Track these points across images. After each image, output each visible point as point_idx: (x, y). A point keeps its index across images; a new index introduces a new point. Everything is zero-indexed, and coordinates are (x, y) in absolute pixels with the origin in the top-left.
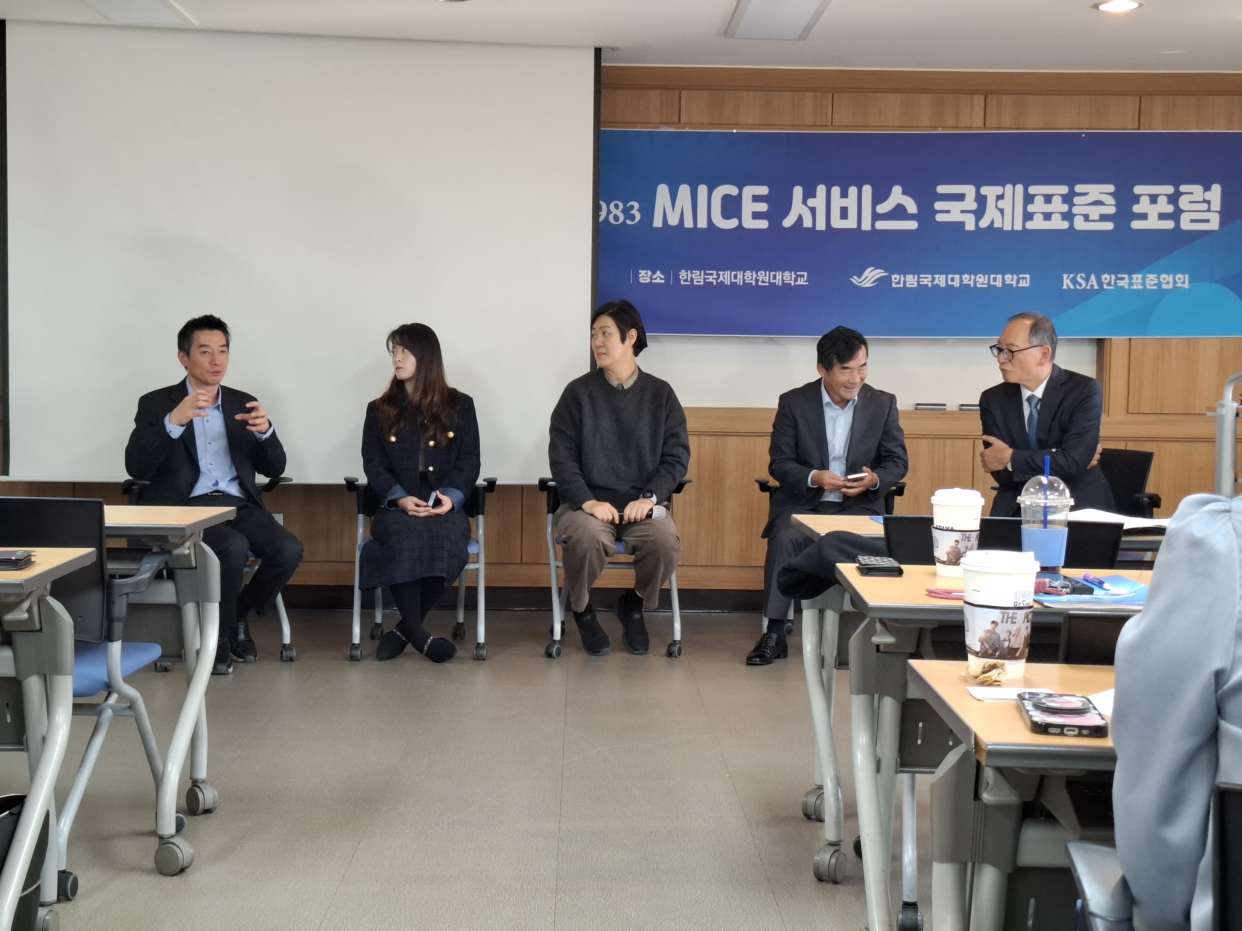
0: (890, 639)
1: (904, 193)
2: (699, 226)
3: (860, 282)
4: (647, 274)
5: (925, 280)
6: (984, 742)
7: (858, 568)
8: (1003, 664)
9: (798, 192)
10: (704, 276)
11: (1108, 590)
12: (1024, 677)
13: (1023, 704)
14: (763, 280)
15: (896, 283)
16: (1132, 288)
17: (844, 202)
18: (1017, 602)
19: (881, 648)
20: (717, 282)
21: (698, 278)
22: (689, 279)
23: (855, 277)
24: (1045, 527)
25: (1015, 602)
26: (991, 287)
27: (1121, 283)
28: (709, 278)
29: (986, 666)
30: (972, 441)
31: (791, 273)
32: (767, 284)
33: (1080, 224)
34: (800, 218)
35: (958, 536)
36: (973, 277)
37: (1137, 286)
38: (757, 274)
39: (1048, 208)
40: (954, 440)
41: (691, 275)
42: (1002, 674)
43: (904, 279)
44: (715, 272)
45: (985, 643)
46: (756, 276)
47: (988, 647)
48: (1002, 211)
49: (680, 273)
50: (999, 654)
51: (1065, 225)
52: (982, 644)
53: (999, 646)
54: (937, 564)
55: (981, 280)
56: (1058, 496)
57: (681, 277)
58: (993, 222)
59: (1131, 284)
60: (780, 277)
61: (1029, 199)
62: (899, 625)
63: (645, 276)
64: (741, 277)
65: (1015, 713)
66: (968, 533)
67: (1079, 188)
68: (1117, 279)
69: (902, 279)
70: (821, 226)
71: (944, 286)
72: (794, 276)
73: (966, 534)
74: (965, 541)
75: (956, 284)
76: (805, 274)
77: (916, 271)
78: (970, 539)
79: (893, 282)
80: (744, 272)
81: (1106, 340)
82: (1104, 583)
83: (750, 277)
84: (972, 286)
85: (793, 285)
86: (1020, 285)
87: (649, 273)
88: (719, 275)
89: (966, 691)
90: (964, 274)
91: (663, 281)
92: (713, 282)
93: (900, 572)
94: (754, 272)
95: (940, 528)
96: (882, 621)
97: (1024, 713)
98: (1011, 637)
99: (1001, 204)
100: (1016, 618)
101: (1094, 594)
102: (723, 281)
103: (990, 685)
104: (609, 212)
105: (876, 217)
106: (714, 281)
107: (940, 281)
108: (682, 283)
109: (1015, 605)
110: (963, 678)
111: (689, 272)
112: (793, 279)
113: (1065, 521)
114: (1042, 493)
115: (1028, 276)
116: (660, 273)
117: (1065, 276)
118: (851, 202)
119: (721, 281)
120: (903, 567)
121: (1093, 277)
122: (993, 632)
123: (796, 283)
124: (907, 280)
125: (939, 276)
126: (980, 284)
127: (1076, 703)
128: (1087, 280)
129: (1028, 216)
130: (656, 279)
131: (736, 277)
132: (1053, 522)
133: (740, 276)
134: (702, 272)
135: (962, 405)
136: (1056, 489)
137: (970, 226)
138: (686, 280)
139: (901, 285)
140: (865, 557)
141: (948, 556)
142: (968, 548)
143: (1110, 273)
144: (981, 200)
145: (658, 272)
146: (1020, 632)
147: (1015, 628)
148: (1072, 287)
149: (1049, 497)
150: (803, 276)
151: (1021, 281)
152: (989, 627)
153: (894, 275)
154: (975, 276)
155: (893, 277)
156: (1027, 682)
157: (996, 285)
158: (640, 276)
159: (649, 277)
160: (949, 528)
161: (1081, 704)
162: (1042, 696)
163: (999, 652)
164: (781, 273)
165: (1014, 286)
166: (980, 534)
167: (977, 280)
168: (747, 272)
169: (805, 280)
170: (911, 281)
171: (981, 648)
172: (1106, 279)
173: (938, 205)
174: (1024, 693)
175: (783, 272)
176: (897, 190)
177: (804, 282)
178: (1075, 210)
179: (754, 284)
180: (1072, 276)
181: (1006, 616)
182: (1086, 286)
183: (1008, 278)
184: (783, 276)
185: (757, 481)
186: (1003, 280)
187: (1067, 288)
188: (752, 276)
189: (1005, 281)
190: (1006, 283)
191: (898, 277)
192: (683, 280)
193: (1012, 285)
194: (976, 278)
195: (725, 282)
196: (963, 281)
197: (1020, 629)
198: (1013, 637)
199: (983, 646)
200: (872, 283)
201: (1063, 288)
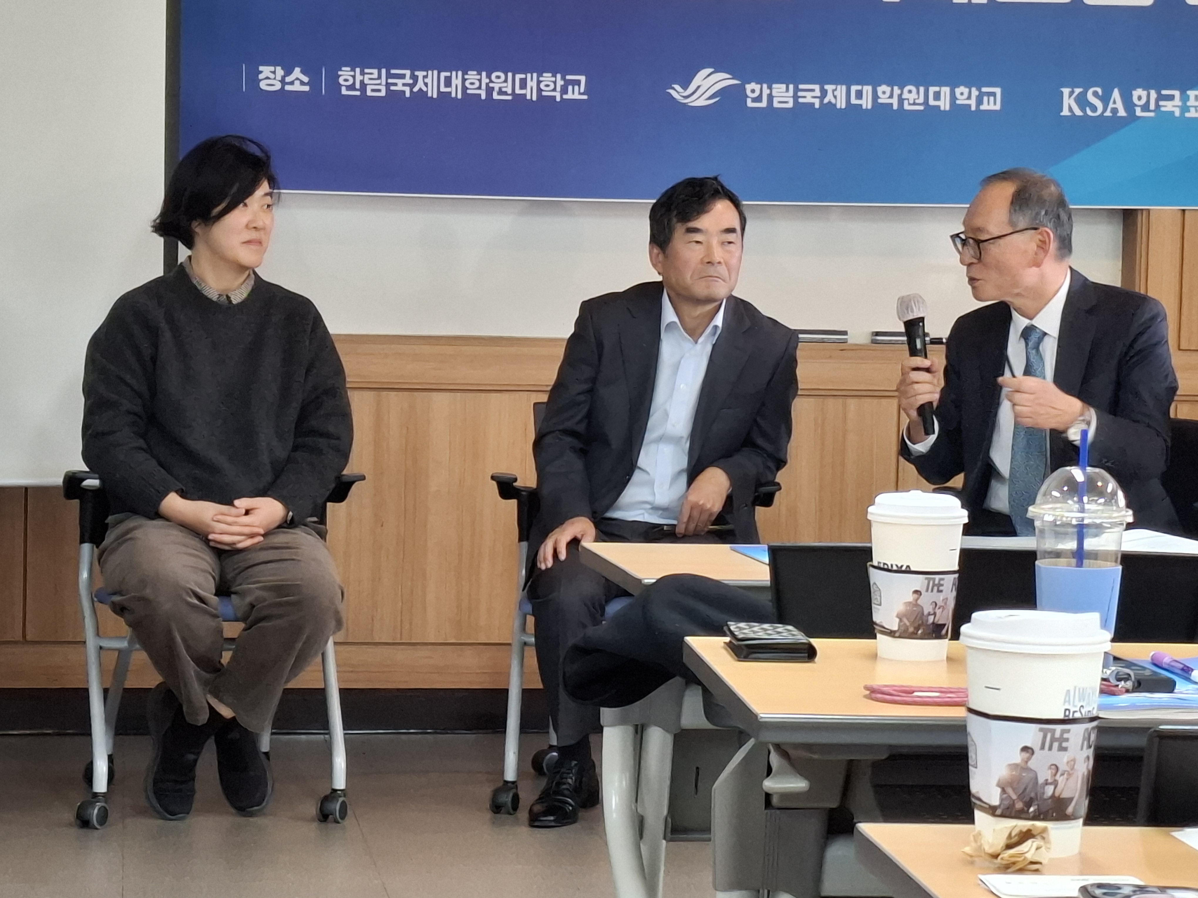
3: (686, 97)
4: (274, 72)
5: (809, 94)
10: (387, 78)
14: (500, 89)
15: (754, 100)
16: (1187, 115)
20: (411, 91)
21: (374, 82)
22: (358, 86)
23: (677, 87)
26: (931, 111)
27: (1167, 106)
28: (395, 84)
31: (556, 77)
32: (509, 98)
36: (897, 91)
37: (1196, 111)
38: (489, 76)
40: (864, 400)
41: (361, 78)
43: (768, 91)
44: (408, 73)
46: (488, 81)
49: (340, 73)
55: (912, 97)
57: (341, 81)
59: (1185, 109)
60: (534, 84)
63: (270, 78)
64: (459, 82)
68: (1161, 97)
69: (766, 91)
71: (843, 106)
72: (560, 83)
75: (866, 103)
76: (583, 79)
77: (793, 77)
79: (747, 97)
80: (465, 73)
81: (1139, 212)
83: (475, 82)
84: (895, 107)
85: (558, 99)
86: (984, 107)
87: (280, 72)
88: (415, 78)
90: (880, 85)
91: (306, 88)
92: (404, 92)
102: (425, 89)
106: (407, 90)
107: (835, 97)
108: (344, 91)
111: (358, 70)
112: (558, 88)
115: (998, 91)
116: (302, 72)
117: (1066, 91)
119: (420, 89)
121: (1116, 94)
123: (565, 97)
124: (774, 94)
125: (833, 87)
126: (910, 104)
128: (1105, 99)
130: (292, 83)
131: (448, 82)
133: (456, 81)
134: (384, 71)
135: (877, 334)
138: (352, 87)
139: (764, 104)
143: (1146, 88)
145: (297, 70)
148: (1078, 112)
150: (578, 83)
151: (985, 99)
153: (749, 83)
154: (902, 88)
155: (749, 87)
157: (939, 107)
158: (261, 76)
159: (280, 79)
164: (535, 75)
165: (973, 108)
167: (904, 97)
168: (469, 72)
169: (582, 90)
170: (782, 95)
172: (1140, 98)
175: (540, 75)
177: (580, 94)
179: (483, 97)
180: (1078, 91)
182: (1105, 110)
183: (962, 94)
184: (539, 82)
185: (493, 478)
186: (953, 97)
187: (1069, 114)
188: (480, 81)
189: (957, 99)
190: (958, 102)
191: (757, 87)
192: (347, 86)
193: (969, 106)
194: (902, 93)
195: (427, 92)
196: (878, 97)
197: (1074, 760)
198: (1062, 777)
199: (1005, 796)
200: (708, 99)
201: (1062, 114)
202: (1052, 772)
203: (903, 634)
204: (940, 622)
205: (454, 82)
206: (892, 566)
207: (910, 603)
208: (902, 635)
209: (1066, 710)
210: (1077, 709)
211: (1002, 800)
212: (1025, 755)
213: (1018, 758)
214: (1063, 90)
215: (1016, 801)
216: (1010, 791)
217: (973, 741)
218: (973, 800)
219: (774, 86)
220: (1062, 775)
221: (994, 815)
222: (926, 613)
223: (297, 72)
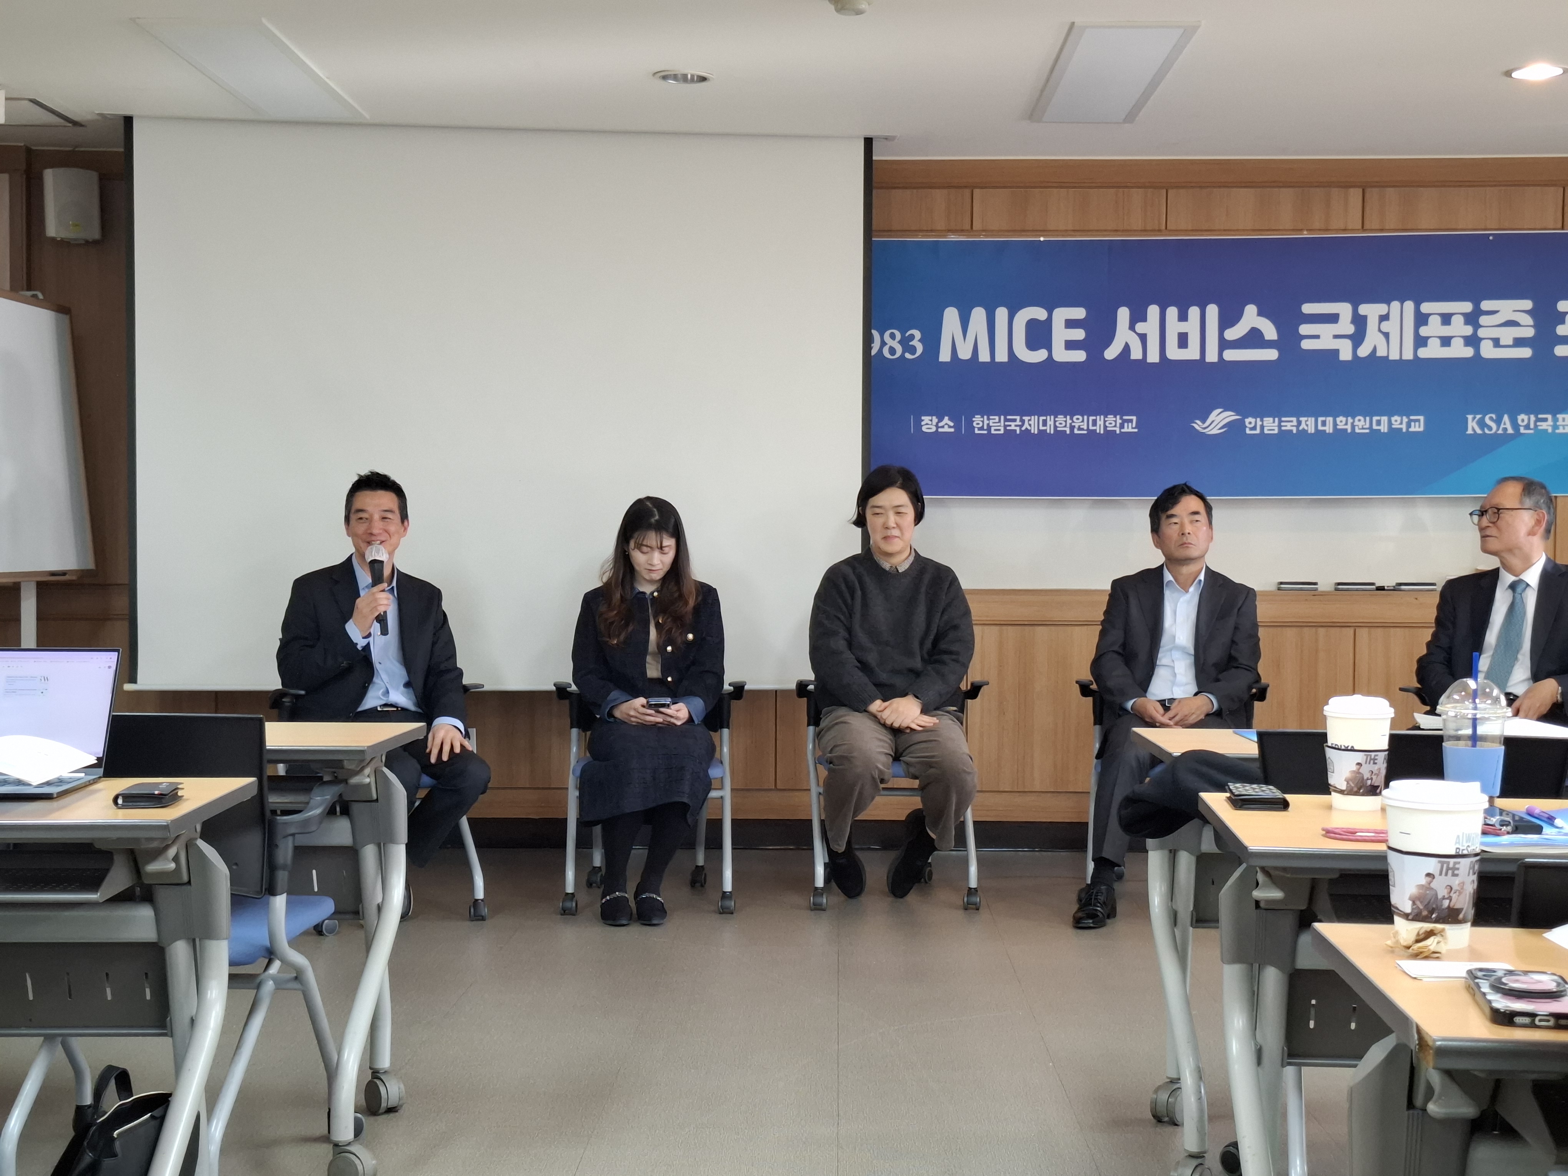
0: (1276, 894)
1: (1260, 314)
2: (997, 360)
3: (1205, 428)
4: (931, 420)
5: (1289, 424)
6: (1430, 1036)
7: (1229, 799)
8: (1443, 930)
9: (1123, 314)
10: (1005, 422)
11: (1561, 828)
12: (1469, 946)
13: (1478, 985)
14: (1079, 426)
15: (1251, 429)
16: (1557, 431)
17: (1183, 327)
18: (1459, 849)
19: (1262, 905)
20: (1021, 430)
21: (996, 425)
22: (985, 427)
23: (1198, 422)
24: (1474, 745)
25: (1457, 848)
26: (1374, 433)
27: (1543, 426)
28: (1010, 426)
29: (1421, 933)
30: (1351, 630)
31: (1116, 417)
32: (1085, 432)
33: (1488, 351)
34: (1127, 348)
35: (1360, 757)
36: (1350, 420)
37: (1564, 429)
38: (1071, 419)
39: (1446, 331)
40: (1330, 629)
41: (988, 422)
42: (1442, 942)
43: (1261, 423)
44: (1018, 418)
45: (1418, 903)
46: (1071, 422)
47: (1421, 907)
48: (1387, 335)
49: (974, 419)
50: (1437, 917)
51: (1469, 352)
52: (1414, 903)
53: (1437, 905)
54: (1332, 793)
55: (1361, 424)
56: (1490, 704)
57: (975, 424)
58: (1375, 350)
59: (1555, 427)
60: (1102, 423)
61: (1421, 319)
62: (1289, 876)
63: (929, 424)
64: (1052, 423)
65: (1465, 997)
66: (1373, 754)
67: (1486, 305)
68: (1538, 420)
69: (1259, 423)
70: (1153, 357)
71: (1313, 431)
72: (1119, 421)
73: (1371, 756)
74: (1369, 763)
75: (1329, 429)
76: (1134, 418)
77: (1277, 413)
78: (1376, 761)
79: (1246, 427)
80: (1056, 417)
82: (1555, 819)
83: (1063, 423)
84: (1349, 431)
85: (1118, 432)
86: (1412, 429)
87: (935, 420)
88: (1023, 421)
89: (1397, 966)
90: (1338, 417)
91: (952, 430)
92: (1016, 430)
93: (1284, 805)
94: (1068, 417)
95: (1337, 747)
96: (1264, 870)
97: (1478, 996)
98: (1452, 894)
99: (1385, 327)
100: (1458, 869)
101: (1543, 833)
102: (1029, 428)
103: (1426, 958)
104: (883, 344)
105: (1224, 344)
106: (1018, 429)
108: (977, 431)
109: (1456, 852)
110: (1390, 949)
111: (985, 417)
112: (1118, 425)
113: (1500, 737)
114: (1470, 701)
115: (1422, 418)
116: (949, 419)
117: (1470, 417)
118: (1192, 327)
119: (1027, 429)
120: (1289, 797)
121: (1506, 418)
122: (1428, 887)
123: (1122, 430)
124: (1265, 424)
125: (1306, 419)
126: (1359, 429)
127: (1547, 982)
128: (1498, 422)
129: (1421, 342)
130: (943, 427)
131: (1045, 423)
132: (1484, 739)
133: (1050, 422)
134: (1002, 417)
135: (1339, 584)
136: (1488, 696)
137: (1346, 354)
138: (982, 428)
139: (1258, 431)
140: (1238, 785)
141: (1348, 783)
142: (1374, 772)
143: (1528, 413)
144: (1360, 322)
145: (946, 418)
146: (1465, 887)
147: (1457, 882)
148: (1479, 431)
149: (1478, 706)
150: (1131, 421)
151: (1413, 424)
152: (1423, 881)
153: (1247, 418)
154: (1353, 418)
155: (1247, 421)
156: (1473, 953)
157: (1380, 430)
158: (923, 423)
159: (935, 424)
160: (1348, 746)
161: (1555, 984)
162: (1500, 974)
163: (1437, 914)
164: (1102, 417)
165: (1404, 430)
166: (1388, 754)
167: (1355, 424)
168: (1059, 416)
169: (1134, 426)
170: (1270, 425)
171: (1413, 909)
172: (1523, 421)
173: (1304, 329)
174: (1476, 969)
175: (1106, 416)
176: (1251, 310)
177: (1132, 428)
178: (1481, 333)
179: (1068, 432)
180: (1478, 417)
181: (1445, 866)
182: (1498, 429)
183: (1396, 421)
184: (1105, 421)
185: (1077, 682)
186: (1390, 423)
187: (1472, 433)
188: (1066, 421)
189: (1393, 424)
190: (1393, 426)
191: (1252, 420)
192: (978, 428)
193: (1401, 429)
194: (1354, 421)
195: (1031, 430)
196: (1338, 425)
200: (1220, 429)
201: (1467, 433)
205: (1049, 423)
214: (1468, 416)
223: (946, 420)
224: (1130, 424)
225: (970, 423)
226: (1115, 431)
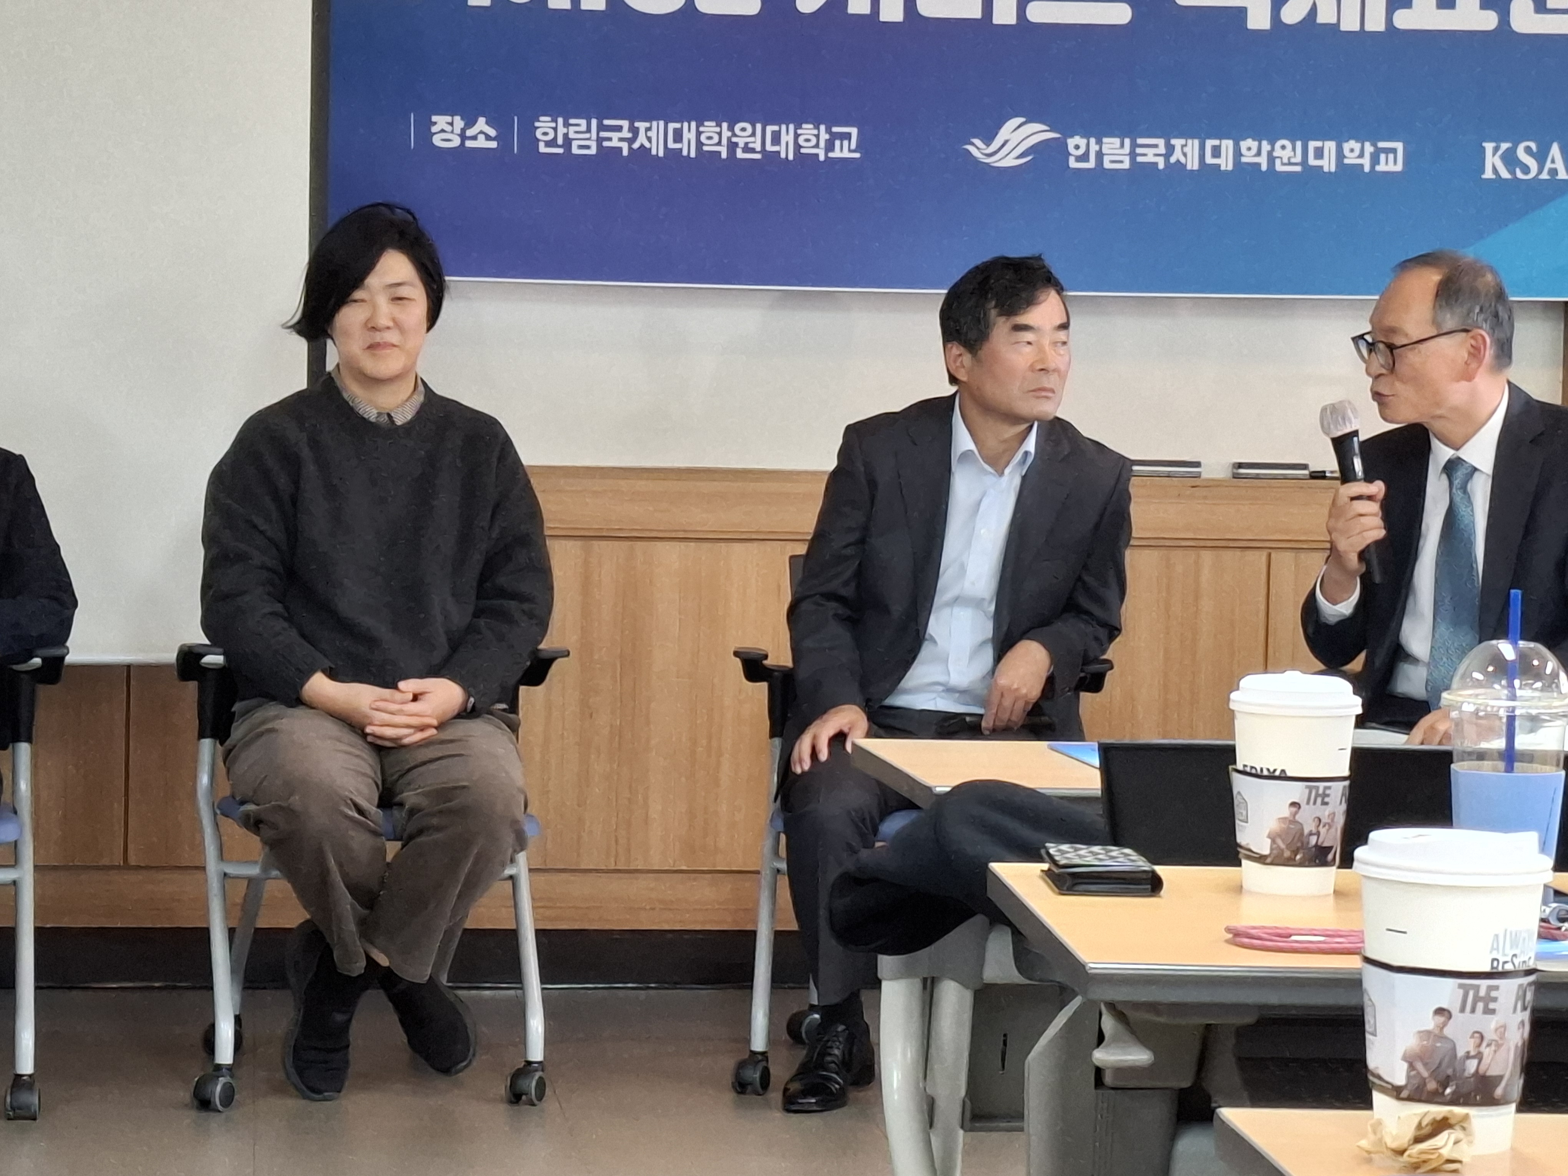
2: (586, 6)
3: (989, 155)
4: (451, 124)
5: (1150, 151)
10: (598, 130)
14: (746, 144)
15: (1079, 159)
20: (630, 148)
21: (582, 136)
22: (560, 141)
23: (977, 142)
26: (1311, 173)
28: (610, 139)
30: (1264, 555)
31: (819, 129)
32: (758, 157)
33: (1522, 19)
36: (1266, 146)
38: (731, 129)
40: (1220, 552)
41: (565, 131)
43: (1097, 148)
44: (626, 124)
46: (730, 134)
49: (537, 124)
51: (1489, 21)
55: (1286, 154)
57: (538, 134)
58: (1314, 10)
60: (791, 139)
63: (446, 131)
64: (692, 136)
69: (1094, 147)
70: (892, 10)
71: (1196, 167)
72: (824, 136)
75: (1226, 163)
76: (854, 131)
77: (1129, 130)
79: (1070, 154)
80: (700, 124)
83: (714, 136)
84: (1264, 167)
85: (822, 158)
86: (1381, 167)
87: (459, 123)
88: (635, 131)
90: (1244, 139)
91: (493, 145)
92: (620, 149)
94: (725, 125)
102: (647, 145)
106: (625, 146)
107: (1185, 155)
108: (542, 148)
111: (560, 121)
112: (822, 144)
115: (1399, 146)
116: (487, 123)
119: (642, 146)
123: (831, 155)
124: (1104, 151)
125: (1183, 141)
126: (1283, 164)
130: (474, 138)
131: (678, 136)
133: (689, 135)
134: (594, 122)
135: (1241, 465)
137: (1261, 18)
138: (552, 144)
139: (1091, 164)
145: (482, 120)
150: (848, 136)
151: (1383, 157)
153: (1072, 137)
154: (1272, 143)
155: (1071, 142)
157: (1321, 167)
158: (434, 129)
159: (459, 132)
164: (792, 127)
165: (1367, 169)
167: (1275, 154)
168: (706, 123)
169: (853, 146)
170: (1115, 152)
175: (798, 126)
177: (850, 151)
179: (724, 155)
183: (1352, 150)
184: (797, 136)
185: (737, 653)
186: (1340, 155)
188: (720, 134)
189: (1345, 157)
190: (1346, 161)
191: (1082, 142)
192: (546, 142)
193: (1362, 166)
194: (1273, 149)
195: (650, 149)
196: (1241, 155)
197: (1504, 1027)
198: (1488, 1049)
199: (1413, 1073)
200: (1018, 157)
201: (1484, 176)
202: (1475, 1042)
203: (1276, 859)
204: (1326, 844)
205: (686, 135)
206: (1262, 770)
207: (1285, 818)
208: (1274, 862)
209: (1493, 960)
210: (1509, 959)
211: (1409, 1077)
212: (1441, 1019)
213: (1430, 1023)
215: (1427, 1081)
216: (1420, 1066)
217: (1370, 1000)
218: (1371, 1078)
219: (1105, 140)
220: (1489, 1045)
221: (1398, 1098)
222: (1306, 832)
223: (481, 124)
224: (846, 143)
225: (528, 131)
226: (817, 155)
